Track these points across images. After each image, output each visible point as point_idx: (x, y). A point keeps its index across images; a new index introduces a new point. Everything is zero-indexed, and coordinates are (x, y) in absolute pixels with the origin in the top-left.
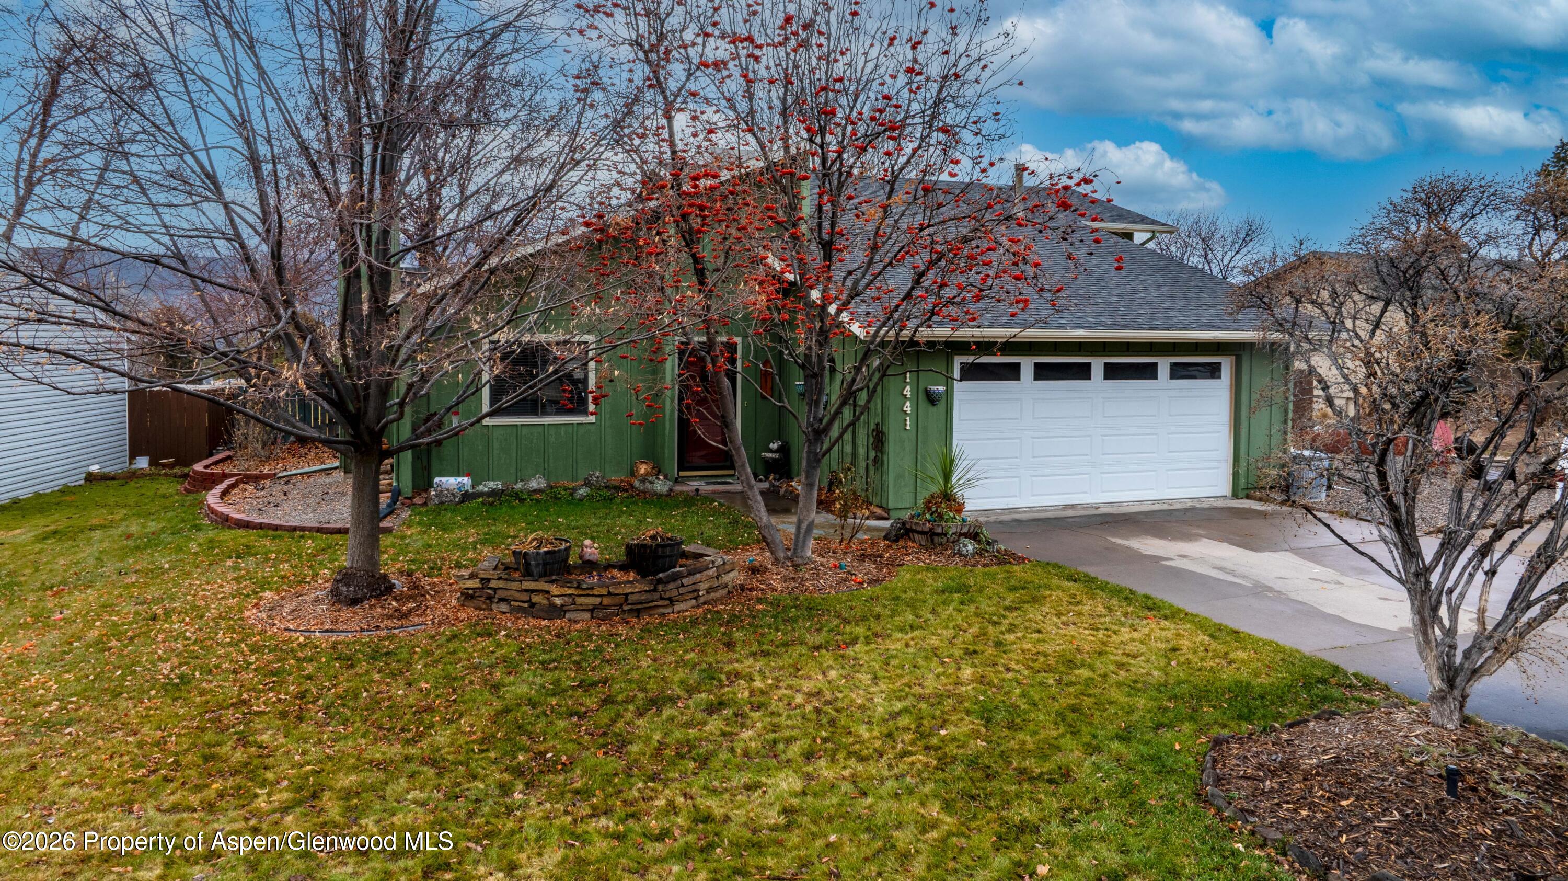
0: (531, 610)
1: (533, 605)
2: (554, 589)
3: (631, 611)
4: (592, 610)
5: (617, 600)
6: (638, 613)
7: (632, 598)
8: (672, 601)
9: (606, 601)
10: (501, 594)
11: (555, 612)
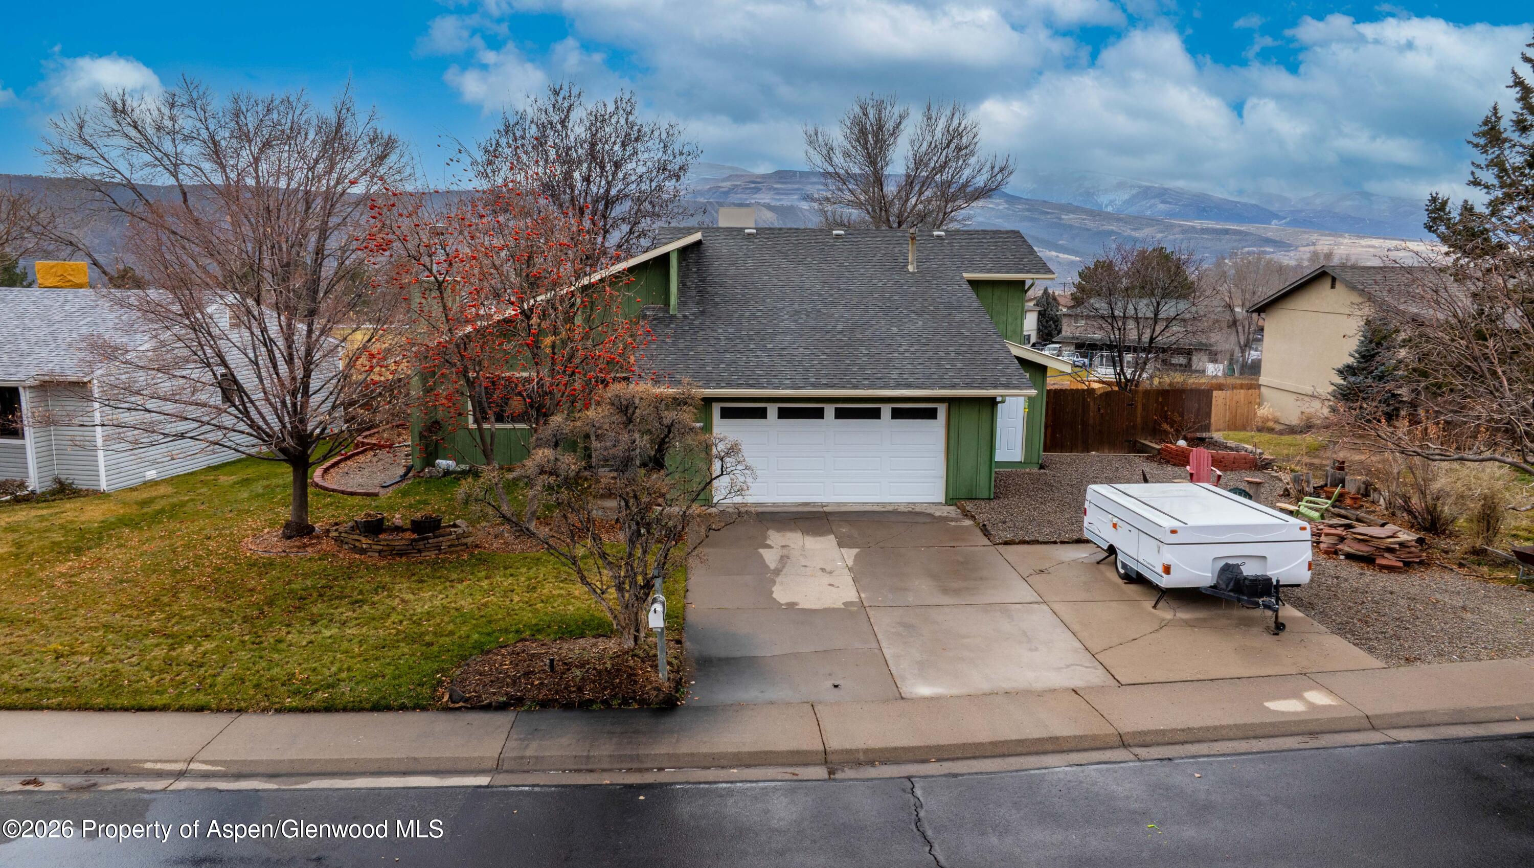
0: (355, 549)
1: (355, 547)
2: (364, 540)
3: (397, 554)
4: (380, 552)
5: (390, 548)
6: (401, 555)
7: (397, 548)
8: (420, 551)
9: (385, 548)
10: (346, 540)
11: (363, 551)
